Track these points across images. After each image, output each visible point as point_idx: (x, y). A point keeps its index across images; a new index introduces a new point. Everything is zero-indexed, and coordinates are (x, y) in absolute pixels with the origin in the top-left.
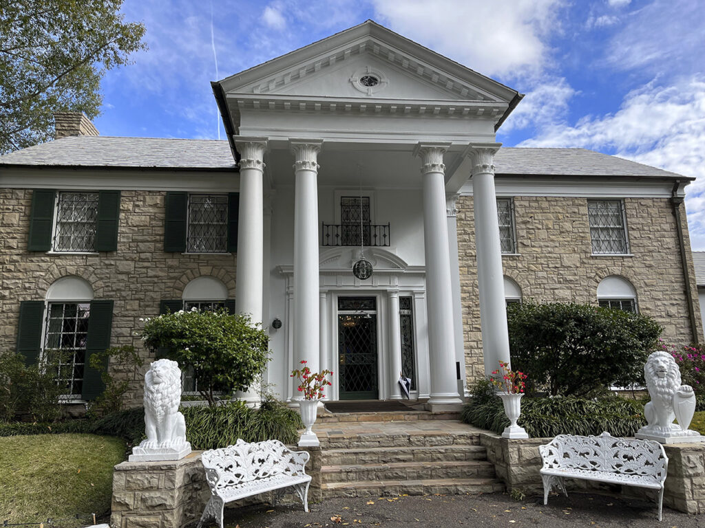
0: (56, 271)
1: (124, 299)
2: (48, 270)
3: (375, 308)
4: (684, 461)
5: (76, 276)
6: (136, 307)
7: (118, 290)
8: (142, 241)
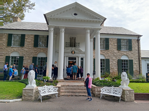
0: (12, 50)
1: (26, 56)
2: (11, 50)
3: (76, 60)
4: (125, 92)
5: (16, 51)
6: (28, 58)
7: (24, 54)
8: (29, 45)
